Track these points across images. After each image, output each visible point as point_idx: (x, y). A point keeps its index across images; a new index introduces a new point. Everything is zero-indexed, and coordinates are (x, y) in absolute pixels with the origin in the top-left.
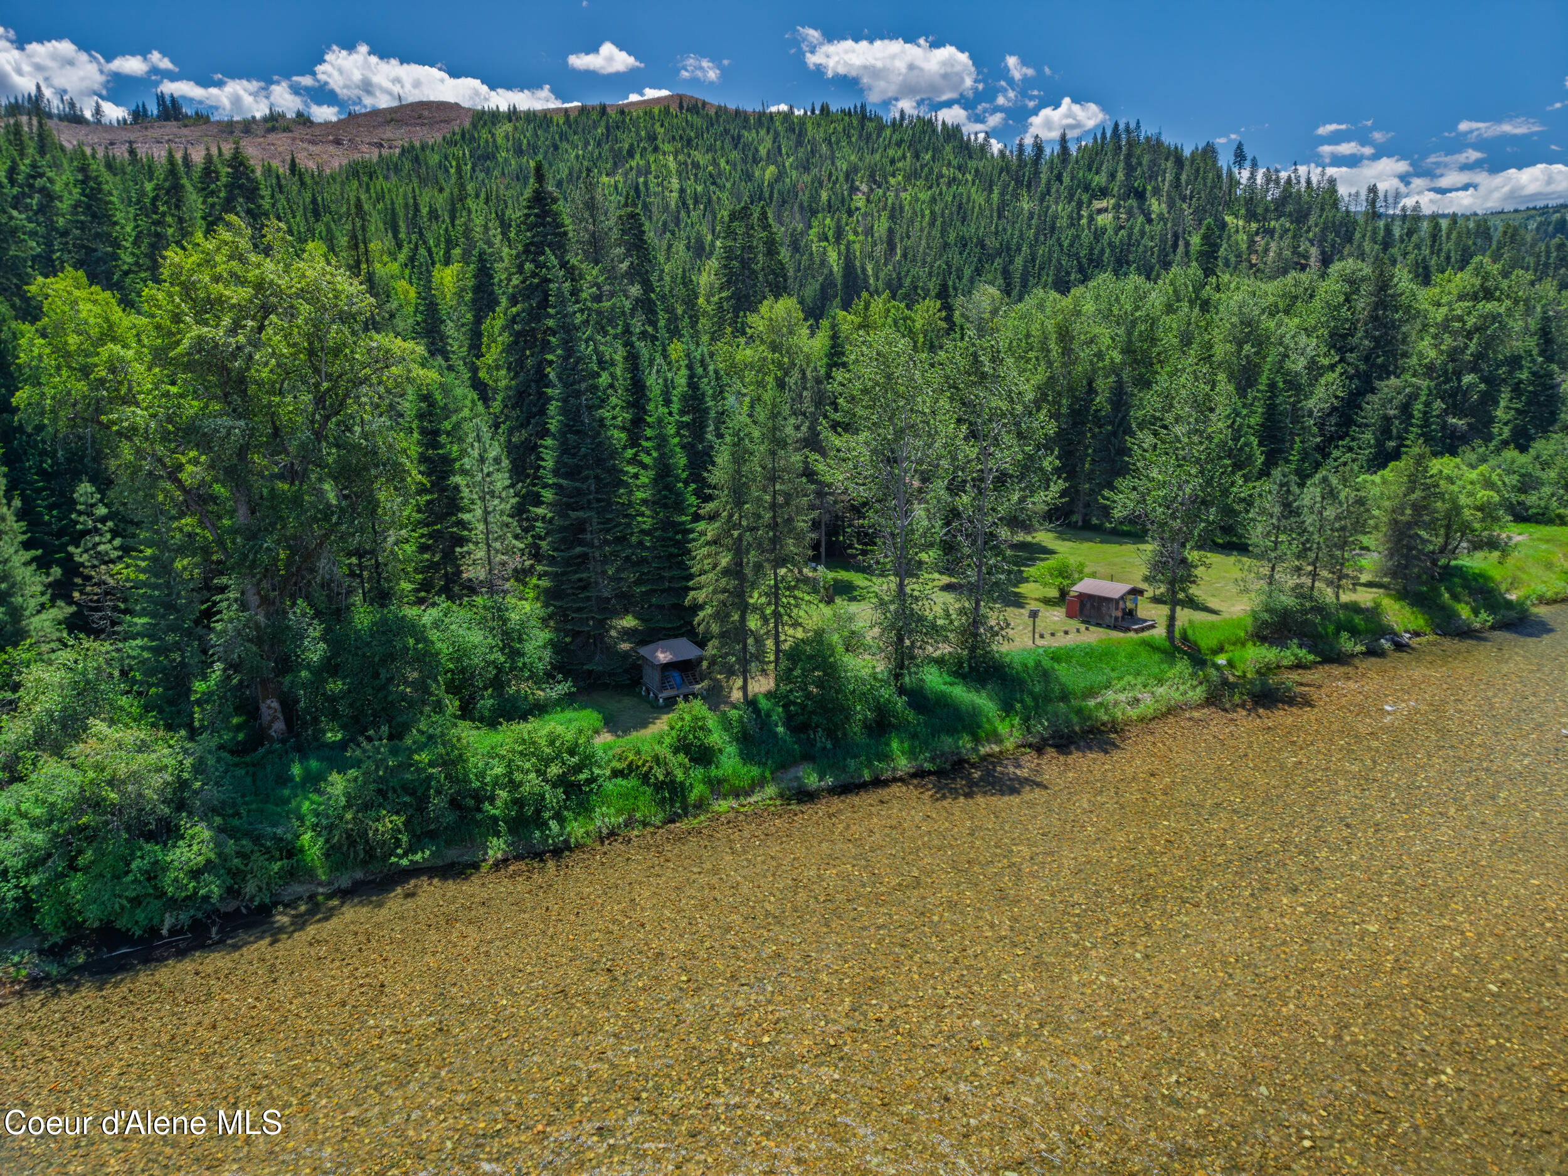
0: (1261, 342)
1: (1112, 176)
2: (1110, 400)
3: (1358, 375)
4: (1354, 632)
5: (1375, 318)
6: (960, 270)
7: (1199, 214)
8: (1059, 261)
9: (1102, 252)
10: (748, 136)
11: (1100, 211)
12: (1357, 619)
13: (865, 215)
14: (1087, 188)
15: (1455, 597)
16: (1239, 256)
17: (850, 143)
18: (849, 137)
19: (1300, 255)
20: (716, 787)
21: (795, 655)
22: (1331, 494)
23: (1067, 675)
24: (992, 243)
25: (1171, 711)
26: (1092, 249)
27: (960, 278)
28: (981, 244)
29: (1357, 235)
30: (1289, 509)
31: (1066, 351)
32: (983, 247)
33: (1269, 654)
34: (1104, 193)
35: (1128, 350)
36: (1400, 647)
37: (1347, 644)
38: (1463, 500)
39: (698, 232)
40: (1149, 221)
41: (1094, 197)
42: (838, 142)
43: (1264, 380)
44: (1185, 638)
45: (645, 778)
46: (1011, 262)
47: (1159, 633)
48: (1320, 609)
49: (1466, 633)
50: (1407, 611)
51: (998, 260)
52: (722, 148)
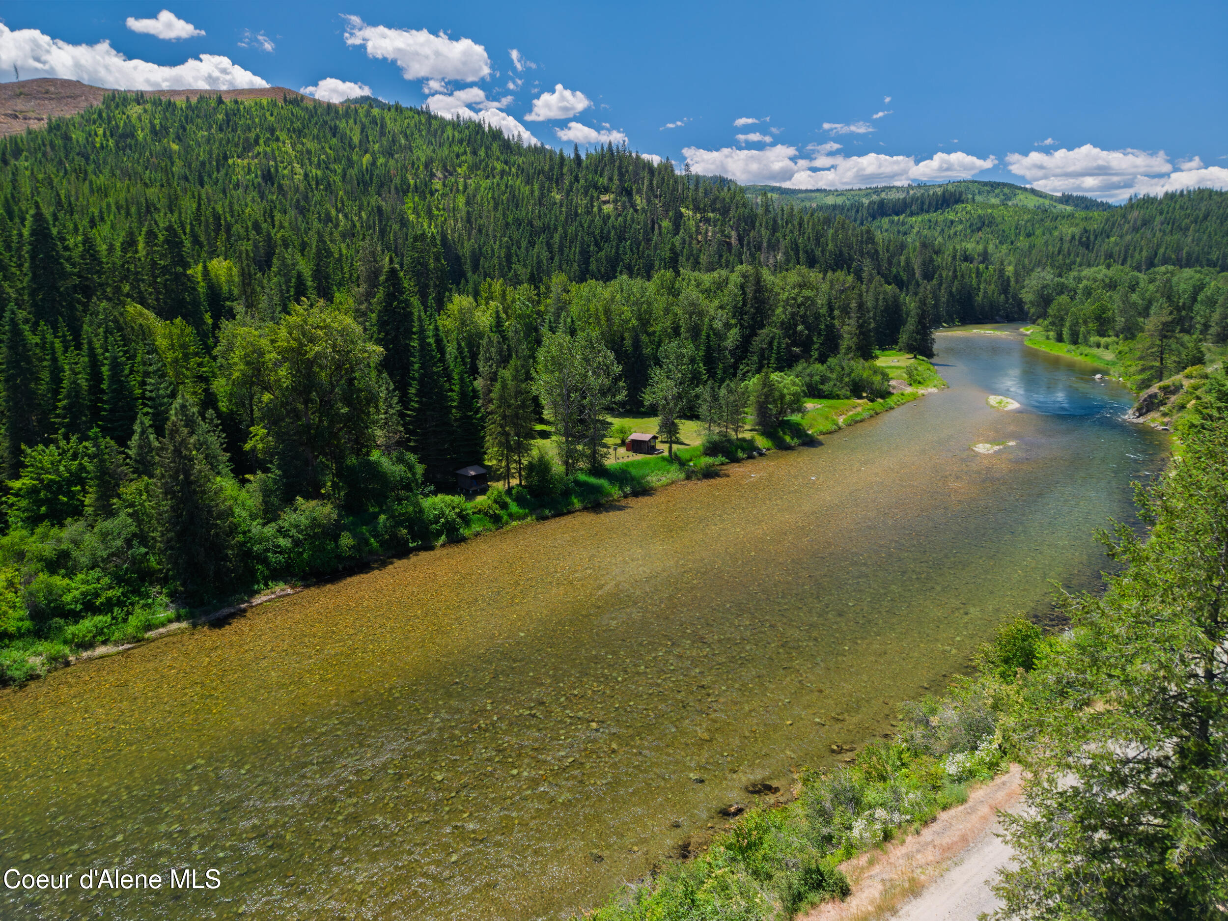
0: (701, 314)
1: (611, 179)
2: (633, 345)
3: (750, 326)
4: (743, 450)
5: (755, 298)
6: (518, 242)
7: (666, 208)
8: (582, 238)
9: (609, 232)
10: (342, 124)
11: (605, 202)
12: (744, 444)
13: (443, 195)
14: (596, 187)
15: (785, 433)
16: (691, 237)
17: (421, 135)
18: (420, 131)
19: (725, 236)
20: (511, 516)
21: (531, 467)
22: (730, 392)
23: (634, 472)
24: (537, 223)
25: (673, 482)
26: (602, 230)
27: (519, 248)
28: (530, 223)
29: (757, 224)
30: (715, 398)
31: (609, 319)
32: (532, 226)
33: (709, 460)
34: (606, 190)
35: (639, 319)
36: (761, 454)
37: (740, 454)
38: (785, 391)
39: (327, 209)
40: (636, 211)
41: (601, 193)
42: (412, 134)
43: (704, 333)
44: (676, 454)
45: (486, 514)
46: (552, 237)
47: (666, 454)
48: (729, 441)
49: (788, 448)
50: (765, 440)
51: (542, 236)
52: (324, 136)
